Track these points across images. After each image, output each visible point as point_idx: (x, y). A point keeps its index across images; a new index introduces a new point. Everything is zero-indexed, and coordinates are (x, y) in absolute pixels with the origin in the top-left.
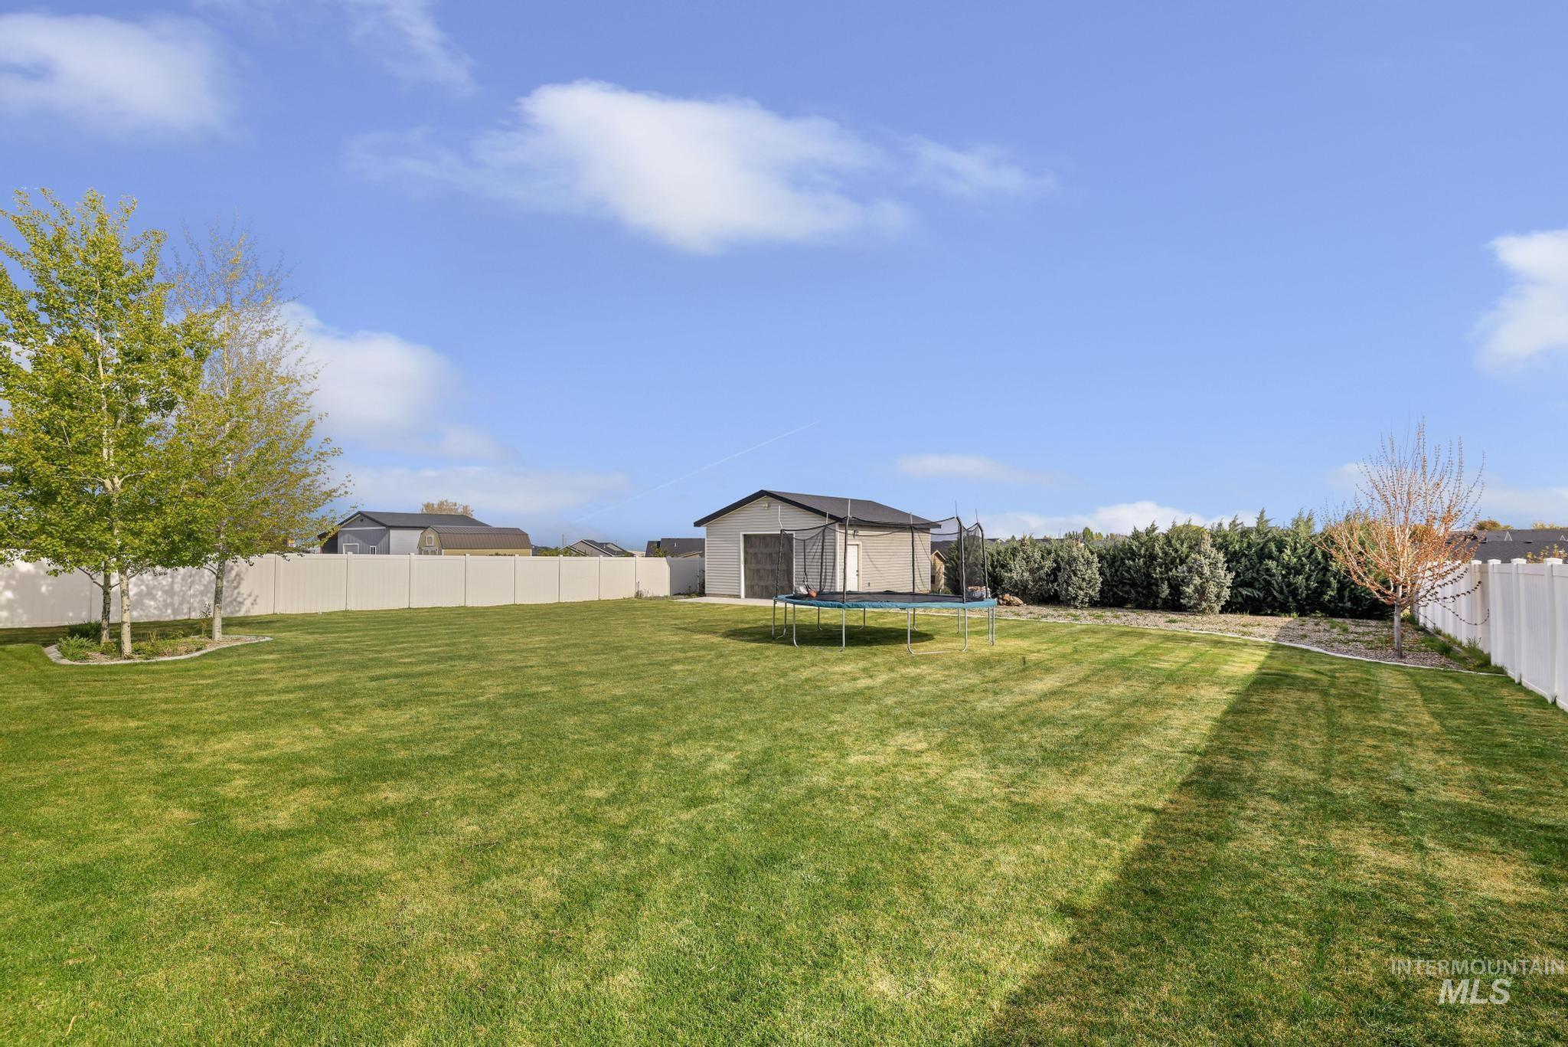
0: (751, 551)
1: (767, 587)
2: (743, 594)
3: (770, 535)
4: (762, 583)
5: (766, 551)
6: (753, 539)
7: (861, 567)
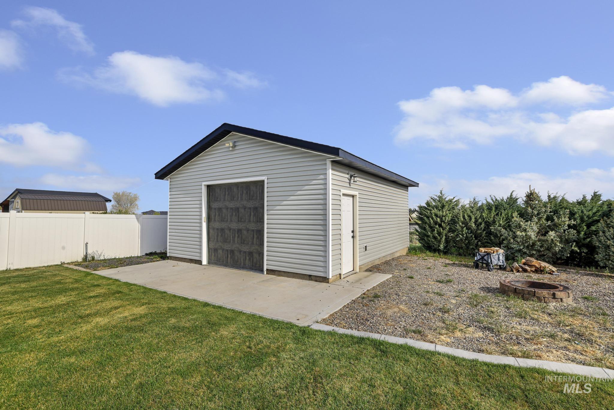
0: (215, 205)
1: (232, 252)
2: (205, 261)
3: (237, 185)
4: (227, 247)
5: (231, 205)
6: (218, 190)
7: (357, 226)
